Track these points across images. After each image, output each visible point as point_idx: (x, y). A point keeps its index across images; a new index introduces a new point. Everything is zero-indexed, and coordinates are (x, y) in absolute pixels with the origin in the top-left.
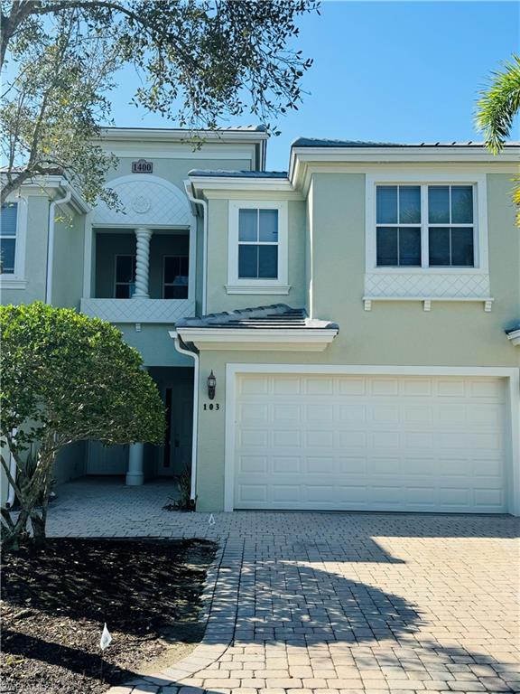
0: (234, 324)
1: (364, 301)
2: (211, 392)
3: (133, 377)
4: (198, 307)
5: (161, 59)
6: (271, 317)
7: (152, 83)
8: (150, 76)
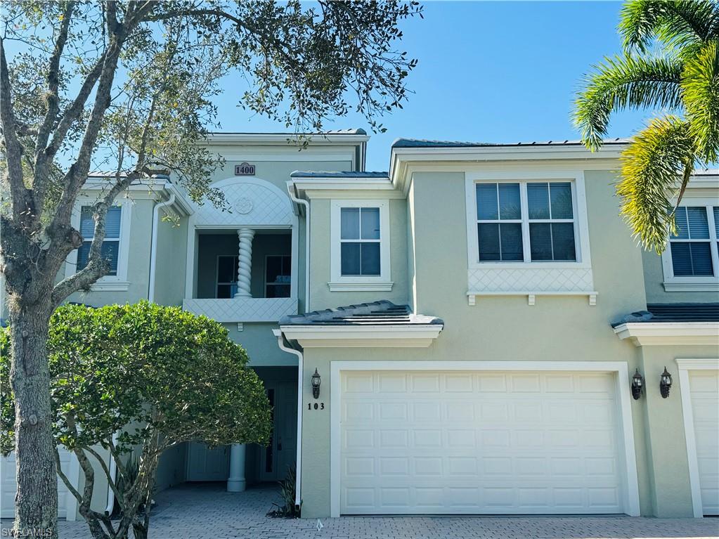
0: (338, 321)
1: (468, 296)
2: (316, 391)
3: (239, 374)
4: (301, 305)
5: (268, 64)
6: (375, 314)
7: (259, 86)
8: (257, 80)
